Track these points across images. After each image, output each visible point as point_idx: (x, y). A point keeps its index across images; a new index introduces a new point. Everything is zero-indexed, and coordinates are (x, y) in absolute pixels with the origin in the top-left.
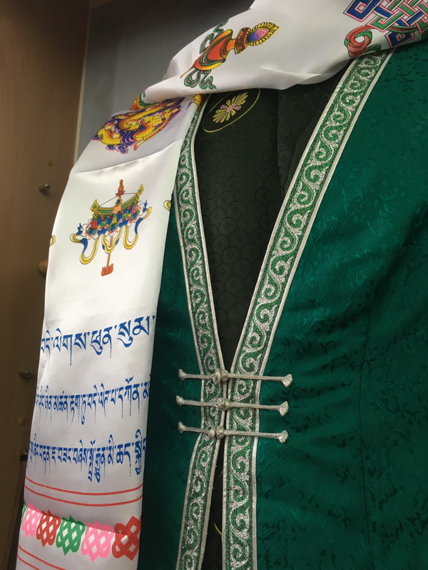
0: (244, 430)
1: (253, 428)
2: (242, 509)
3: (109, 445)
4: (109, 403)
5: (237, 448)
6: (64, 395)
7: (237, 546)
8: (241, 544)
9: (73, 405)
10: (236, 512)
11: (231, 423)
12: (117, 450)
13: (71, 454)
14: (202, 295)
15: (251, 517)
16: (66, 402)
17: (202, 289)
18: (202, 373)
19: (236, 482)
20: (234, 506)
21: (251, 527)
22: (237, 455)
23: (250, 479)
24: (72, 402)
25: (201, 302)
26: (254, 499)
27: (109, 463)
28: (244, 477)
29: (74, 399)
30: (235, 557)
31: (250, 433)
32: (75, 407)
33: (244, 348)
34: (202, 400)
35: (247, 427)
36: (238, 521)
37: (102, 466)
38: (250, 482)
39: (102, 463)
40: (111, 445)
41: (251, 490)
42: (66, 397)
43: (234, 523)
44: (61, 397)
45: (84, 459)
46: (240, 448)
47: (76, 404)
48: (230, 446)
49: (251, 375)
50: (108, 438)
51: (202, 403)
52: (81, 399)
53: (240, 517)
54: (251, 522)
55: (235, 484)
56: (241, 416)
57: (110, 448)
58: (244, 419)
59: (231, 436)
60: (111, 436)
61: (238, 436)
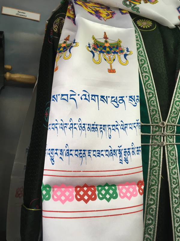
0: (171, 142)
1: (173, 142)
2: (174, 168)
3: (132, 147)
4: (128, 130)
5: (170, 148)
6: (95, 124)
7: (174, 180)
8: (175, 179)
9: (102, 130)
10: (172, 169)
11: (167, 141)
12: (136, 149)
13: (104, 153)
14: (153, 94)
15: (177, 170)
16: (96, 128)
17: (152, 92)
18: (151, 123)
19: (172, 160)
20: (172, 167)
21: (178, 173)
22: (171, 151)
23: (176, 158)
24: (101, 128)
25: (153, 96)
26: (178, 164)
27: (133, 155)
28: (174, 158)
29: (102, 127)
30: (174, 184)
31: (172, 143)
32: (103, 131)
33: (171, 115)
34: (151, 133)
35: (172, 142)
36: (174, 172)
37: (129, 157)
38: (176, 159)
39: (129, 155)
40: (133, 147)
41: (176, 161)
42: (97, 125)
43: (172, 173)
44: (93, 125)
45: (114, 154)
46: (171, 148)
47: (104, 129)
48: (167, 148)
49: (173, 124)
50: (131, 144)
51: (151, 134)
52: (107, 127)
53: (174, 171)
54: (178, 172)
55: (171, 160)
56: (170, 138)
57: (133, 148)
58: (171, 139)
59: (167, 145)
60: (132, 143)
61: (169, 145)
